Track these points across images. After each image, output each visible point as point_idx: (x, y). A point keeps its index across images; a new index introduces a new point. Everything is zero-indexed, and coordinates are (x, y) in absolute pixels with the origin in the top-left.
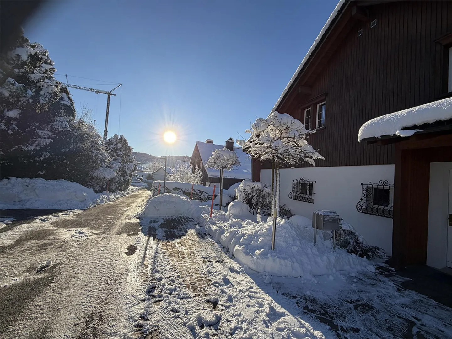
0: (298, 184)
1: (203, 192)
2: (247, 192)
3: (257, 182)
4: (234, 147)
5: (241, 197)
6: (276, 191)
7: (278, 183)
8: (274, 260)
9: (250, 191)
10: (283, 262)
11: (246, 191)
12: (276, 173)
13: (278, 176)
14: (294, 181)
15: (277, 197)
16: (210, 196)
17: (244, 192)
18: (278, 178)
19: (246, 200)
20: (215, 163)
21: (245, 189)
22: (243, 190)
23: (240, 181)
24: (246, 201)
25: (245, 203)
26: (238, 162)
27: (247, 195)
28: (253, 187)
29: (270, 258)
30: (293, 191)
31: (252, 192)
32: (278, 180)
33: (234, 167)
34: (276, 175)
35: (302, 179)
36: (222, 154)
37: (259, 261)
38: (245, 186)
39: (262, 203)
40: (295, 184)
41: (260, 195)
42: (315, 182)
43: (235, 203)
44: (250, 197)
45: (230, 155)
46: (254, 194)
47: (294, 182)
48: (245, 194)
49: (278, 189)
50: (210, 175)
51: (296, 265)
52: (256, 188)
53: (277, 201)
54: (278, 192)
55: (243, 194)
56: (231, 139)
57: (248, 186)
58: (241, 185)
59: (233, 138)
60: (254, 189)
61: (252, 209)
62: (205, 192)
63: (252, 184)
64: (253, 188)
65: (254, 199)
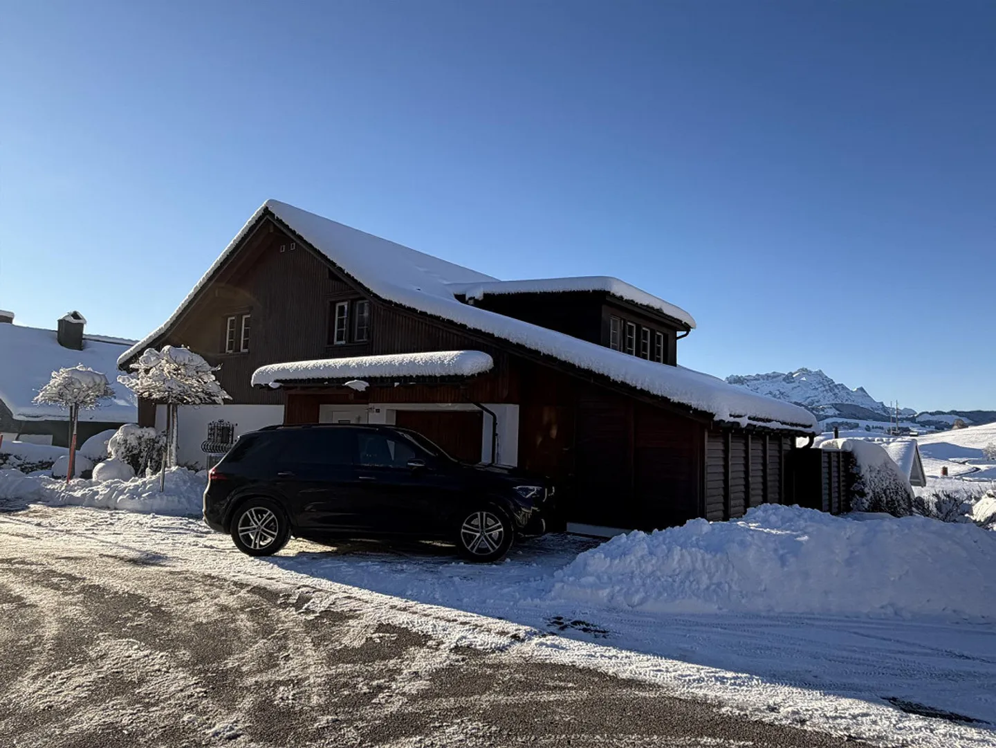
0: (216, 430)
1: (10, 455)
2: (130, 444)
3: (147, 427)
4: (84, 337)
5: (120, 453)
6: (173, 437)
7: (175, 428)
8: (162, 499)
9: (135, 443)
10: (170, 498)
11: (128, 442)
12: (173, 415)
13: (175, 420)
14: (210, 424)
15: (174, 445)
16: (28, 466)
17: (124, 445)
18: (175, 423)
19: (127, 458)
20: (61, 395)
21: (125, 441)
22: (123, 442)
23: (116, 426)
24: (127, 460)
25: (126, 462)
26: (109, 391)
27: (130, 450)
28: (141, 436)
29: (158, 497)
30: (209, 439)
31: (139, 444)
32: (175, 425)
33: (102, 402)
34: (173, 418)
35: (221, 421)
36: (78, 378)
37: (147, 501)
38: (126, 433)
39: (156, 462)
40: (211, 429)
41: (154, 449)
42: (237, 425)
43: (108, 465)
44: (136, 452)
45: (93, 379)
46: (142, 448)
47: (210, 426)
48: (125, 447)
49: (175, 435)
50: (19, 415)
51: (183, 500)
52: (146, 436)
53: (174, 451)
54: (175, 439)
55: (123, 448)
56: (75, 315)
57: (132, 434)
58: (118, 435)
59: (81, 313)
60: (142, 439)
61: (139, 472)
62: (15, 457)
63: (139, 432)
64: (140, 438)
65: (142, 457)
